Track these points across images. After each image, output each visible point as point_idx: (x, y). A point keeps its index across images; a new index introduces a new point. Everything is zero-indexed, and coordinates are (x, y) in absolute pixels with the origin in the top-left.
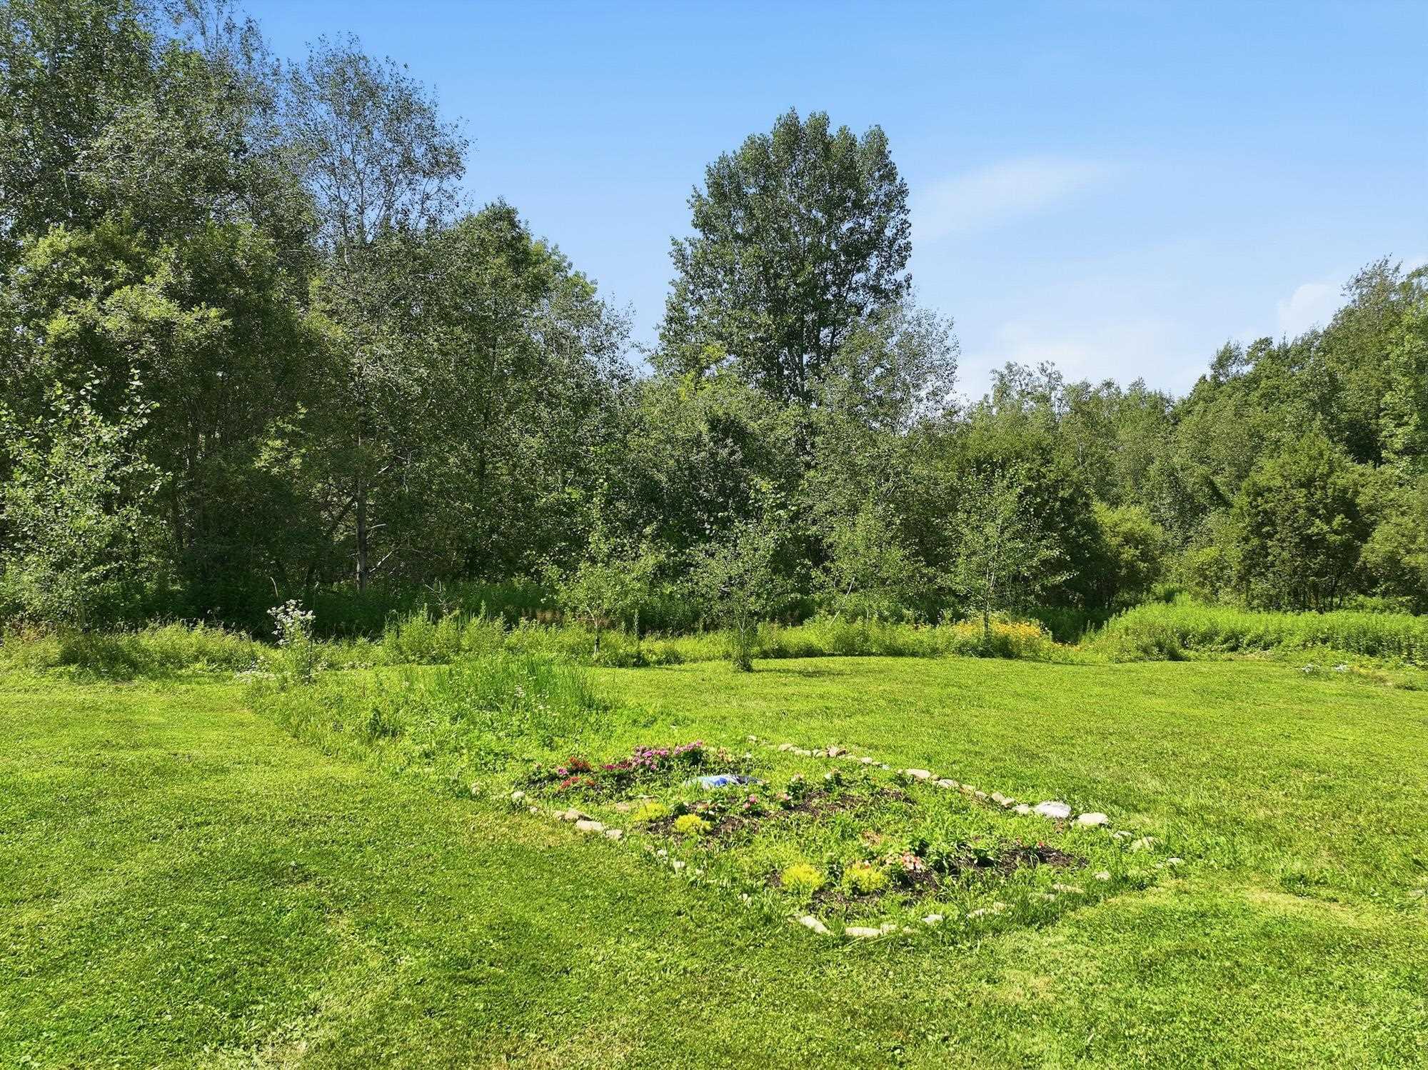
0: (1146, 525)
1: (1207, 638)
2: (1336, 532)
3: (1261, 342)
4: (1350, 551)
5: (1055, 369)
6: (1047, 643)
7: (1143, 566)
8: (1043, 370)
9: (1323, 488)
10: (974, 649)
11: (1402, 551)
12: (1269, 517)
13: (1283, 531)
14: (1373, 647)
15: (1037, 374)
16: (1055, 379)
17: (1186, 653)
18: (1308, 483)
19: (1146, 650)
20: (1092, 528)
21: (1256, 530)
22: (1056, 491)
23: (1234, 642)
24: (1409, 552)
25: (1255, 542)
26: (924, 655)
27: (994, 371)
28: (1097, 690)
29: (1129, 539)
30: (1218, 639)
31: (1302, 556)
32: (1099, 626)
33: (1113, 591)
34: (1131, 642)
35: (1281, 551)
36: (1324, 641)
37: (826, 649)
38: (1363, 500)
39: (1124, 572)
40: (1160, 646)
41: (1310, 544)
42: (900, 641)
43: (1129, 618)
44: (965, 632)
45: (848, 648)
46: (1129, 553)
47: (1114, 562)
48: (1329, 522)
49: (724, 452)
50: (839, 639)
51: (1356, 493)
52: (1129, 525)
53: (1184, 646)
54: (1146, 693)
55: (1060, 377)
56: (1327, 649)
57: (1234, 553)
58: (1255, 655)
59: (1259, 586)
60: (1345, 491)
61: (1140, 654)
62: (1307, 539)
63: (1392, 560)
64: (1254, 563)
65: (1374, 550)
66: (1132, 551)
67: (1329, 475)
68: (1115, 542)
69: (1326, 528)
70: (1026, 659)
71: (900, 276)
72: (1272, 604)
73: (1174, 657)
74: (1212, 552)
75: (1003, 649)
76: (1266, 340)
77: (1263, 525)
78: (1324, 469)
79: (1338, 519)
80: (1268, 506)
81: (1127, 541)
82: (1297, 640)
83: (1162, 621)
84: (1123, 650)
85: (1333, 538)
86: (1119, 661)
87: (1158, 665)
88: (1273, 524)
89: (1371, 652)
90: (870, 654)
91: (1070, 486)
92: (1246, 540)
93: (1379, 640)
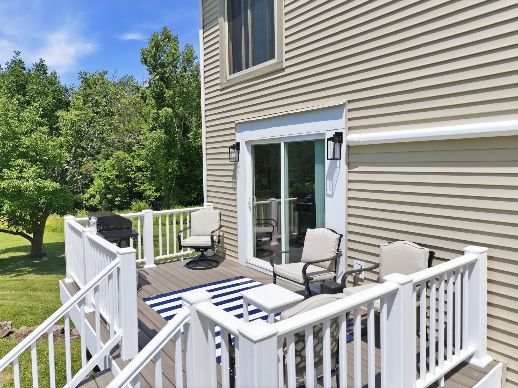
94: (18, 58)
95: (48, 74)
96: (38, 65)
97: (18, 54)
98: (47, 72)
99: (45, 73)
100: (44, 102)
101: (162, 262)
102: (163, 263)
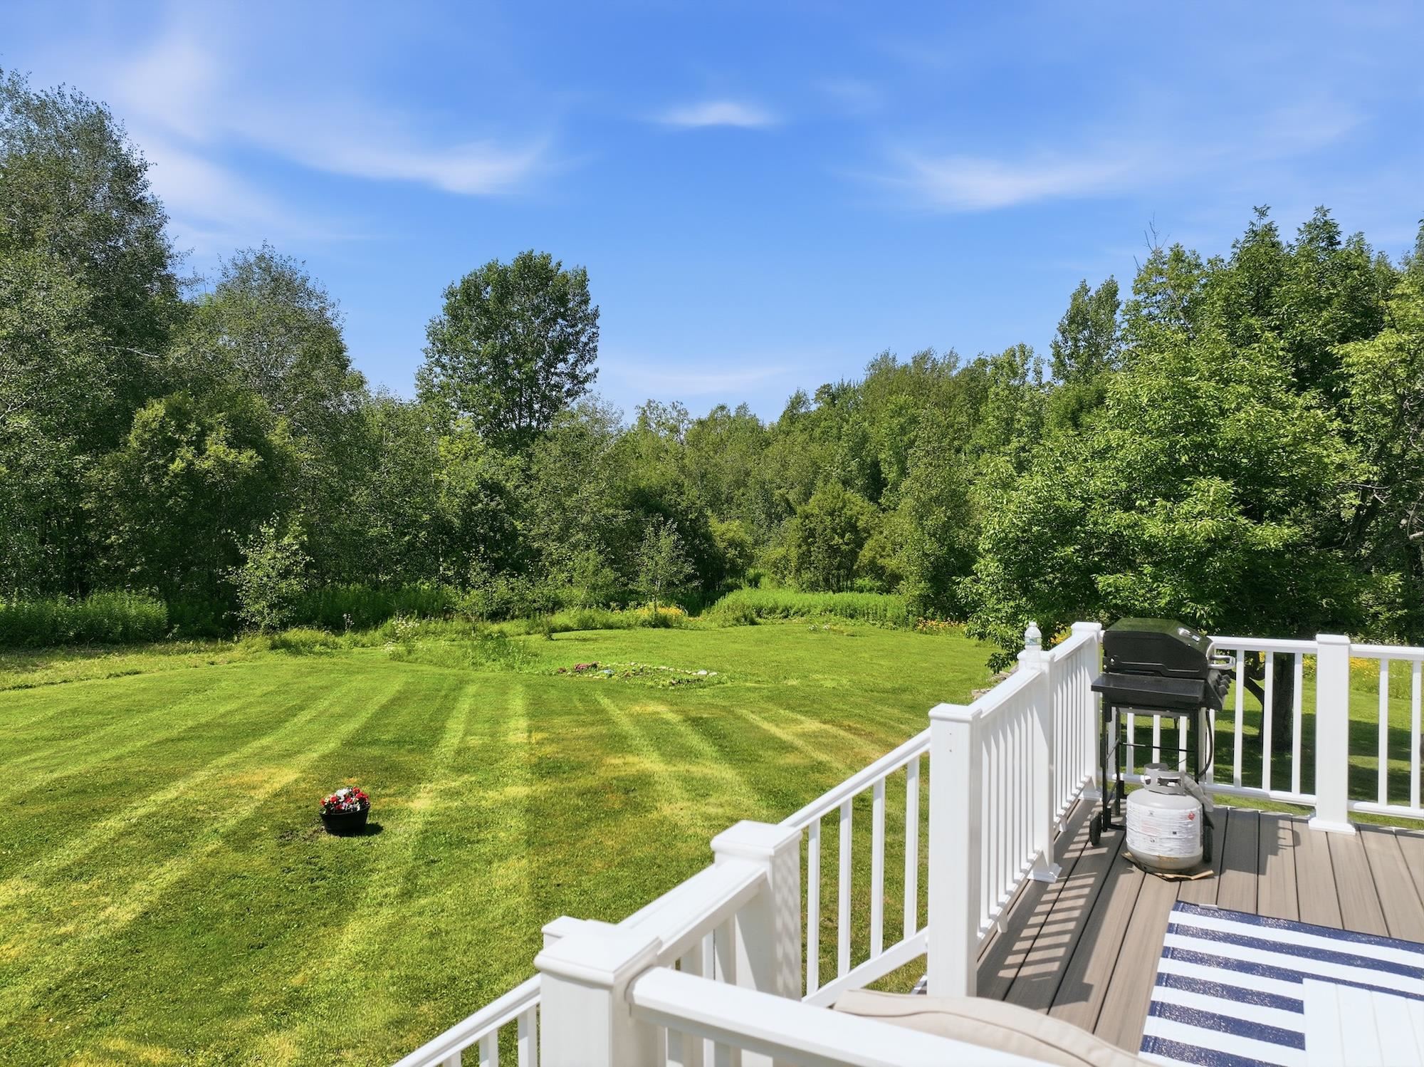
0: (742, 534)
1: (772, 611)
2: (847, 544)
3: (824, 387)
4: (853, 555)
5: (682, 407)
6: (686, 618)
7: (739, 561)
8: (674, 407)
9: (839, 516)
10: (650, 623)
11: (878, 556)
12: (812, 533)
13: (820, 542)
14: (852, 613)
15: (670, 409)
16: (683, 414)
17: (758, 620)
18: (831, 514)
19: (738, 620)
20: (708, 538)
21: (805, 540)
22: (687, 515)
23: (787, 613)
24: (881, 556)
25: (804, 548)
26: (624, 628)
27: (639, 407)
28: (713, 642)
29: (732, 543)
30: (778, 611)
31: (829, 557)
32: (713, 603)
33: (722, 578)
34: (730, 616)
35: (818, 554)
36: (831, 611)
37: (575, 626)
38: (861, 524)
39: (728, 566)
40: (745, 617)
41: (833, 551)
42: (611, 620)
43: (730, 599)
44: (644, 613)
45: (585, 625)
46: (732, 553)
47: (721, 558)
48: (843, 537)
49: (493, 504)
50: (580, 620)
51: (857, 519)
52: (732, 534)
53: (759, 616)
54: (734, 642)
55: (687, 413)
56: (832, 615)
57: (794, 553)
58: (796, 620)
59: (807, 576)
60: (851, 517)
61: (735, 622)
62: (830, 547)
63: (872, 562)
64: (805, 561)
65: (865, 554)
66: (733, 552)
67: (842, 508)
68: (722, 545)
69: (841, 541)
70: (676, 628)
71: (589, 368)
72: (814, 587)
73: (753, 623)
74: (781, 551)
75: (663, 623)
76: (829, 385)
77: (809, 536)
78: (840, 505)
79: (847, 535)
80: (812, 525)
81: (730, 545)
82: (818, 611)
83: (748, 602)
84: (726, 620)
85: (844, 547)
86: (724, 627)
87: (743, 628)
88: (815, 537)
89: (852, 616)
90: (596, 629)
91: (696, 512)
92: (800, 546)
93: (855, 610)
94: (1266, 221)
95: (1339, 243)
96: (1311, 227)
97: (1262, 213)
98: (1338, 239)
99: (1332, 241)
100: (1314, 324)
101: (1394, 829)
102: (1396, 834)
